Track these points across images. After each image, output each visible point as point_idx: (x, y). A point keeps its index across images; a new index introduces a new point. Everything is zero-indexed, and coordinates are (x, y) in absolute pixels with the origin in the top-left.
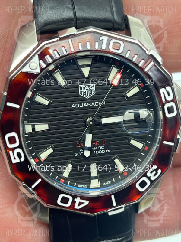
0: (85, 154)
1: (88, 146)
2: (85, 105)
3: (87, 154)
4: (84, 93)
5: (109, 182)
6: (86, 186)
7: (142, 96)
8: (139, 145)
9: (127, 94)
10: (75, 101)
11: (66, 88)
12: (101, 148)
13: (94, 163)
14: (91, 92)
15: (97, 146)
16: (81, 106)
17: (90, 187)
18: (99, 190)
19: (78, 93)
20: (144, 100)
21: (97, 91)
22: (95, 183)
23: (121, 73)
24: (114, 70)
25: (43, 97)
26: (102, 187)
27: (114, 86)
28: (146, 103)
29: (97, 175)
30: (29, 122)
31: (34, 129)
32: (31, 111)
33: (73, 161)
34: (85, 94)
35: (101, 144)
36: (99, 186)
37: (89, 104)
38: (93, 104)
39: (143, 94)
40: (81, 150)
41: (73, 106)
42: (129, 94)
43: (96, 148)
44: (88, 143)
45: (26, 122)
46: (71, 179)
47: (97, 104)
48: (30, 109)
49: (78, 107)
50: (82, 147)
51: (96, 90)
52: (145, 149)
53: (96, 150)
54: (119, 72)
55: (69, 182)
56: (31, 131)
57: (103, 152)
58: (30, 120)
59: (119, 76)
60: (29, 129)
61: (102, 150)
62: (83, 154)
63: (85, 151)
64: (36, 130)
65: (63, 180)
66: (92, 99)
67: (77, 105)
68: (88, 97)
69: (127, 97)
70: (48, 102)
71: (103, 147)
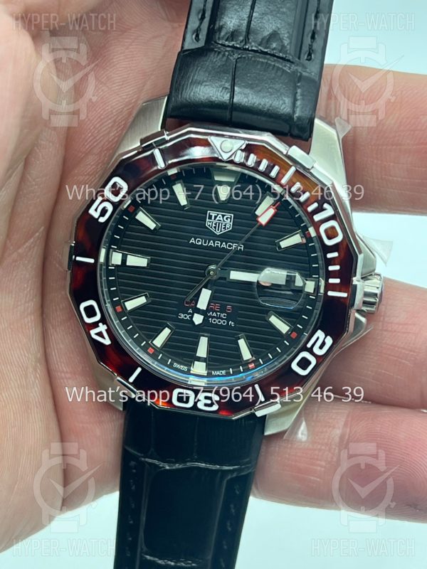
0: (194, 319)
1: (201, 308)
2: (211, 243)
3: (198, 319)
4: (214, 225)
5: (224, 372)
6: (185, 368)
7: (306, 251)
8: (283, 327)
9: (281, 243)
10: (197, 234)
11: (186, 211)
12: (222, 315)
13: (206, 336)
14: (225, 225)
15: (216, 312)
16: (205, 243)
17: (191, 372)
18: (205, 380)
19: (203, 222)
20: (307, 258)
21: (234, 227)
22: (199, 368)
23: (276, 208)
24: (269, 201)
25: (148, 216)
26: (209, 375)
27: (261, 225)
28: (309, 263)
29: (205, 356)
30: (120, 249)
31: (124, 261)
32: (127, 233)
33: (174, 325)
34: (215, 227)
35: (223, 310)
36: (206, 375)
37: (218, 243)
38: (224, 245)
39: (306, 249)
40: (190, 311)
41: (192, 241)
42: (285, 244)
43: (215, 314)
44: (203, 303)
45: (116, 247)
46: (165, 351)
47: (230, 246)
48: (126, 229)
49: (200, 243)
50: (192, 308)
51: (233, 225)
52: (291, 336)
53: (214, 317)
54: (273, 205)
55: (161, 355)
56: (119, 263)
57: (224, 322)
58: (123, 246)
59: (272, 212)
60: (117, 258)
61: (222, 319)
62: (192, 317)
63: (195, 314)
64: (128, 264)
65: (153, 350)
66: (224, 237)
67: (198, 241)
68: (218, 233)
69: (280, 247)
70: (155, 225)
71: (224, 316)
